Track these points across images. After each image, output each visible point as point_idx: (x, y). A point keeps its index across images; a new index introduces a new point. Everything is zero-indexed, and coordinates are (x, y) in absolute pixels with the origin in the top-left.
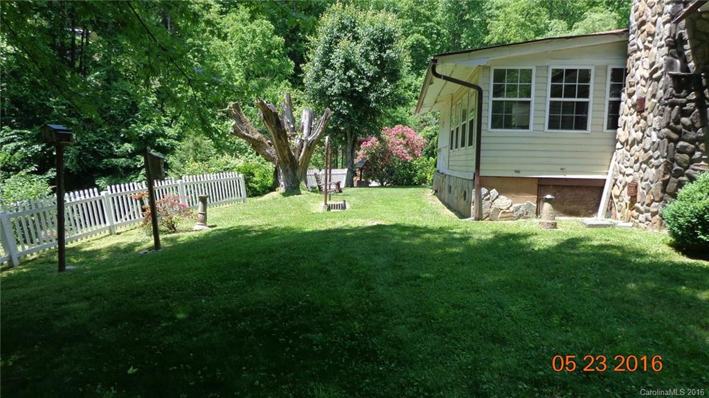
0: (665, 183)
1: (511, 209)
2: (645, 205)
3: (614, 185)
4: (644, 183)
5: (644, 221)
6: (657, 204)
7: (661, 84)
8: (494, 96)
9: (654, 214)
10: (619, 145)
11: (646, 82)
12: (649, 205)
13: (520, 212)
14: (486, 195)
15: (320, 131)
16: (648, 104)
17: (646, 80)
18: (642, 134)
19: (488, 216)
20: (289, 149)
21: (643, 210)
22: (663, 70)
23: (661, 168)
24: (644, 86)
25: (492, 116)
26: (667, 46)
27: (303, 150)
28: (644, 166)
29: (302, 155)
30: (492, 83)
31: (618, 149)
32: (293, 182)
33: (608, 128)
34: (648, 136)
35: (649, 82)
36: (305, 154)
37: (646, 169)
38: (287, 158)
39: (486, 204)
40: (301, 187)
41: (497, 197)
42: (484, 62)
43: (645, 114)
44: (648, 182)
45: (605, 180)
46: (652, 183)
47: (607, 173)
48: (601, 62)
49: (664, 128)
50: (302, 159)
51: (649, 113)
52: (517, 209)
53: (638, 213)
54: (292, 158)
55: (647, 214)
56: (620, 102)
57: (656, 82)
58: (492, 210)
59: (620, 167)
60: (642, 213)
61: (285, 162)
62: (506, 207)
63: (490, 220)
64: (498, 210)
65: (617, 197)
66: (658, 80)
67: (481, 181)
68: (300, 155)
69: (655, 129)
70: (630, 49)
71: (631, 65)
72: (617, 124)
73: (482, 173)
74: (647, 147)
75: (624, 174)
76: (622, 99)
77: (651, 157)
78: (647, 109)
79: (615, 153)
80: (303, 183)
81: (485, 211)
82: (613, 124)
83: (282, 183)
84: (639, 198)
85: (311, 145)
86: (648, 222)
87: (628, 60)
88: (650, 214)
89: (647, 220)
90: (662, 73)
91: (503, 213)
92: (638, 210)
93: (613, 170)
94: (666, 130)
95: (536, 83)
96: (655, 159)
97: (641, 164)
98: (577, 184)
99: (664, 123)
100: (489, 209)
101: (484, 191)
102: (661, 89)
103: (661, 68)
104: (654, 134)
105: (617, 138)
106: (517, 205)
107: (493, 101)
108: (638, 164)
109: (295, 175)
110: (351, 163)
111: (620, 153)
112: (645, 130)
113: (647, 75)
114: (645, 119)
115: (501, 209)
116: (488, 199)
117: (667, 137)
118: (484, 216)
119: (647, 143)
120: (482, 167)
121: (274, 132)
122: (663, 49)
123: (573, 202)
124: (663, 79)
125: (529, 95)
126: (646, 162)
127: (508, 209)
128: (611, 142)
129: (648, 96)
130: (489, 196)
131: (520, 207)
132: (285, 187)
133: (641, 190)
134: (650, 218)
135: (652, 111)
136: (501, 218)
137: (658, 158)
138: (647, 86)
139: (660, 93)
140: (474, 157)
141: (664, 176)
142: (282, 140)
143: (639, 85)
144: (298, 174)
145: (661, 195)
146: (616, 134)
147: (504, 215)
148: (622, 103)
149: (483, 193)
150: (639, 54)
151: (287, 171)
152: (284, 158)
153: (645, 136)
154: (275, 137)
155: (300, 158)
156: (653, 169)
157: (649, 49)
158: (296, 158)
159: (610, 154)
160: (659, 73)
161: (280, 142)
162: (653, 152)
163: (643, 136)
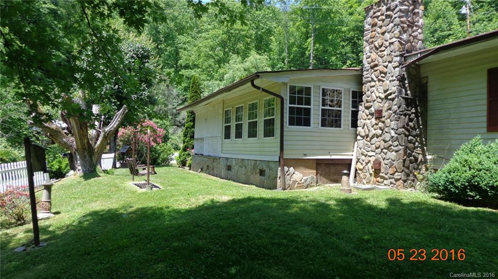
0: (404, 161)
1: (303, 181)
2: (389, 175)
3: (357, 163)
4: (386, 162)
5: (389, 184)
6: (400, 174)
7: (395, 102)
8: (290, 104)
9: (397, 180)
10: (359, 137)
11: (382, 101)
12: (393, 174)
13: (307, 183)
14: (287, 172)
15: (117, 123)
16: (385, 114)
17: (382, 99)
18: (381, 132)
19: (289, 187)
20: (88, 139)
21: (388, 178)
22: (396, 94)
23: (401, 152)
24: (381, 103)
25: (289, 117)
26: (397, 80)
27: (100, 139)
28: (385, 151)
29: (99, 142)
30: (288, 95)
31: (359, 140)
32: (90, 166)
33: (352, 127)
34: (386, 132)
35: (384, 101)
36: (102, 142)
37: (387, 153)
38: (86, 146)
39: (288, 177)
40: (97, 170)
41: (294, 173)
42: (286, 80)
43: (383, 119)
44: (390, 160)
45: (352, 159)
46: (394, 161)
47: (353, 155)
48: (347, 86)
49: (400, 128)
50: (98, 147)
51: (386, 119)
52: (306, 181)
53: (383, 180)
54: (90, 145)
55: (391, 180)
56: (358, 111)
57: (391, 101)
58: (291, 182)
59: (362, 151)
60: (387, 179)
61: (83, 149)
62: (299, 180)
63: (291, 189)
64: (295, 182)
65: (361, 170)
66: (393, 100)
67: (284, 162)
68: (96, 143)
69: (392, 129)
70: (364, 80)
71: (366, 90)
72: (357, 124)
73: (285, 157)
74: (387, 139)
75: (366, 156)
76: (360, 109)
77: (391, 145)
78: (384, 117)
79: (356, 143)
80: (98, 167)
81: (287, 183)
82: (354, 124)
83: (80, 168)
84: (382, 170)
85: (108, 134)
86: (392, 185)
87: (363, 87)
88: (393, 180)
89: (391, 183)
90: (396, 96)
91: (298, 183)
92: (382, 177)
93: (357, 153)
94: (403, 129)
95: (314, 96)
96: (394, 147)
97: (382, 150)
98: (337, 162)
99: (401, 125)
100: (289, 182)
101: (286, 169)
102: (395, 105)
103: (394, 93)
104: (393, 132)
105: (358, 133)
106: (305, 178)
107: (290, 107)
108: (380, 150)
109: (92, 159)
110: (114, 149)
111: (361, 142)
112: (383, 129)
113: (383, 96)
114: (383, 122)
115: (297, 181)
116: (289, 175)
117: (404, 134)
118: (287, 187)
119: (387, 137)
120: (285, 152)
121: (76, 123)
122: (395, 82)
123: (334, 174)
124: (396, 99)
125: (309, 104)
126: (387, 148)
127: (301, 181)
128: (353, 136)
129: (385, 109)
130: (289, 172)
131: (307, 179)
132: (83, 171)
133: (384, 165)
134: (394, 182)
135: (389, 118)
136: (297, 187)
137: (397, 146)
138: (383, 102)
139: (395, 108)
140: (279, 145)
141: (404, 157)
142: (83, 131)
143: (376, 102)
144: (94, 159)
145: (402, 168)
146: (356, 130)
147: (299, 185)
148: (359, 112)
149: (285, 171)
150: (373, 84)
151: (85, 157)
152: (83, 145)
153: (384, 132)
154: (78, 128)
155: (97, 145)
156: (393, 153)
157: (383, 81)
158: (93, 145)
159: (353, 143)
160: (393, 96)
161: (81, 131)
162: (393, 142)
163: (382, 133)
